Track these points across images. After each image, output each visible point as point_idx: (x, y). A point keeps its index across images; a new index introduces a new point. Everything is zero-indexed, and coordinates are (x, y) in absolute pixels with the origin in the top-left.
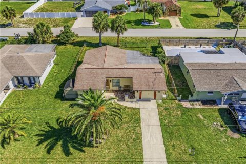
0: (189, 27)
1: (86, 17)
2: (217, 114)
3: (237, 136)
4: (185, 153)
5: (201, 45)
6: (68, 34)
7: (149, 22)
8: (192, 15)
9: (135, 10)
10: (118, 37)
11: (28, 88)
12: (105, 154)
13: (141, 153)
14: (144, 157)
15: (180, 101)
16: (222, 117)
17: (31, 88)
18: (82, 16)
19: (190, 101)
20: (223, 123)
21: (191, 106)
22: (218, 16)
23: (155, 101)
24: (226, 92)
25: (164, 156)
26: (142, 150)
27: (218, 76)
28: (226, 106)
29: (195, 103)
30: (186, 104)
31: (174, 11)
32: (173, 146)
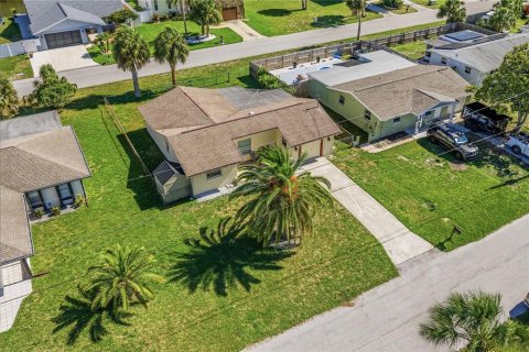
0: (273, 34)
1: (50, 48)
2: (420, 148)
3: (464, 167)
4: (423, 210)
5: (318, 59)
6: (58, 86)
7: (196, 36)
8: (261, 12)
9: (148, 20)
10: (173, 71)
11: (63, 212)
12: (317, 256)
13: (369, 234)
14: (377, 236)
15: (357, 147)
16: (430, 150)
17: (69, 210)
18: (40, 49)
19: (372, 143)
20: (436, 157)
21: (379, 150)
22: (304, 9)
23: (323, 158)
24: (419, 113)
25: (400, 225)
26: (365, 230)
27: (396, 92)
28: (424, 134)
29: (381, 143)
30: (371, 149)
31: (232, 8)
32: (401, 208)
